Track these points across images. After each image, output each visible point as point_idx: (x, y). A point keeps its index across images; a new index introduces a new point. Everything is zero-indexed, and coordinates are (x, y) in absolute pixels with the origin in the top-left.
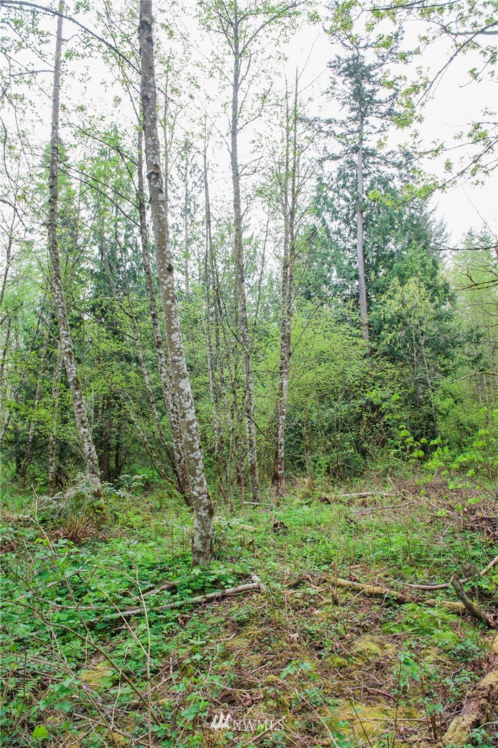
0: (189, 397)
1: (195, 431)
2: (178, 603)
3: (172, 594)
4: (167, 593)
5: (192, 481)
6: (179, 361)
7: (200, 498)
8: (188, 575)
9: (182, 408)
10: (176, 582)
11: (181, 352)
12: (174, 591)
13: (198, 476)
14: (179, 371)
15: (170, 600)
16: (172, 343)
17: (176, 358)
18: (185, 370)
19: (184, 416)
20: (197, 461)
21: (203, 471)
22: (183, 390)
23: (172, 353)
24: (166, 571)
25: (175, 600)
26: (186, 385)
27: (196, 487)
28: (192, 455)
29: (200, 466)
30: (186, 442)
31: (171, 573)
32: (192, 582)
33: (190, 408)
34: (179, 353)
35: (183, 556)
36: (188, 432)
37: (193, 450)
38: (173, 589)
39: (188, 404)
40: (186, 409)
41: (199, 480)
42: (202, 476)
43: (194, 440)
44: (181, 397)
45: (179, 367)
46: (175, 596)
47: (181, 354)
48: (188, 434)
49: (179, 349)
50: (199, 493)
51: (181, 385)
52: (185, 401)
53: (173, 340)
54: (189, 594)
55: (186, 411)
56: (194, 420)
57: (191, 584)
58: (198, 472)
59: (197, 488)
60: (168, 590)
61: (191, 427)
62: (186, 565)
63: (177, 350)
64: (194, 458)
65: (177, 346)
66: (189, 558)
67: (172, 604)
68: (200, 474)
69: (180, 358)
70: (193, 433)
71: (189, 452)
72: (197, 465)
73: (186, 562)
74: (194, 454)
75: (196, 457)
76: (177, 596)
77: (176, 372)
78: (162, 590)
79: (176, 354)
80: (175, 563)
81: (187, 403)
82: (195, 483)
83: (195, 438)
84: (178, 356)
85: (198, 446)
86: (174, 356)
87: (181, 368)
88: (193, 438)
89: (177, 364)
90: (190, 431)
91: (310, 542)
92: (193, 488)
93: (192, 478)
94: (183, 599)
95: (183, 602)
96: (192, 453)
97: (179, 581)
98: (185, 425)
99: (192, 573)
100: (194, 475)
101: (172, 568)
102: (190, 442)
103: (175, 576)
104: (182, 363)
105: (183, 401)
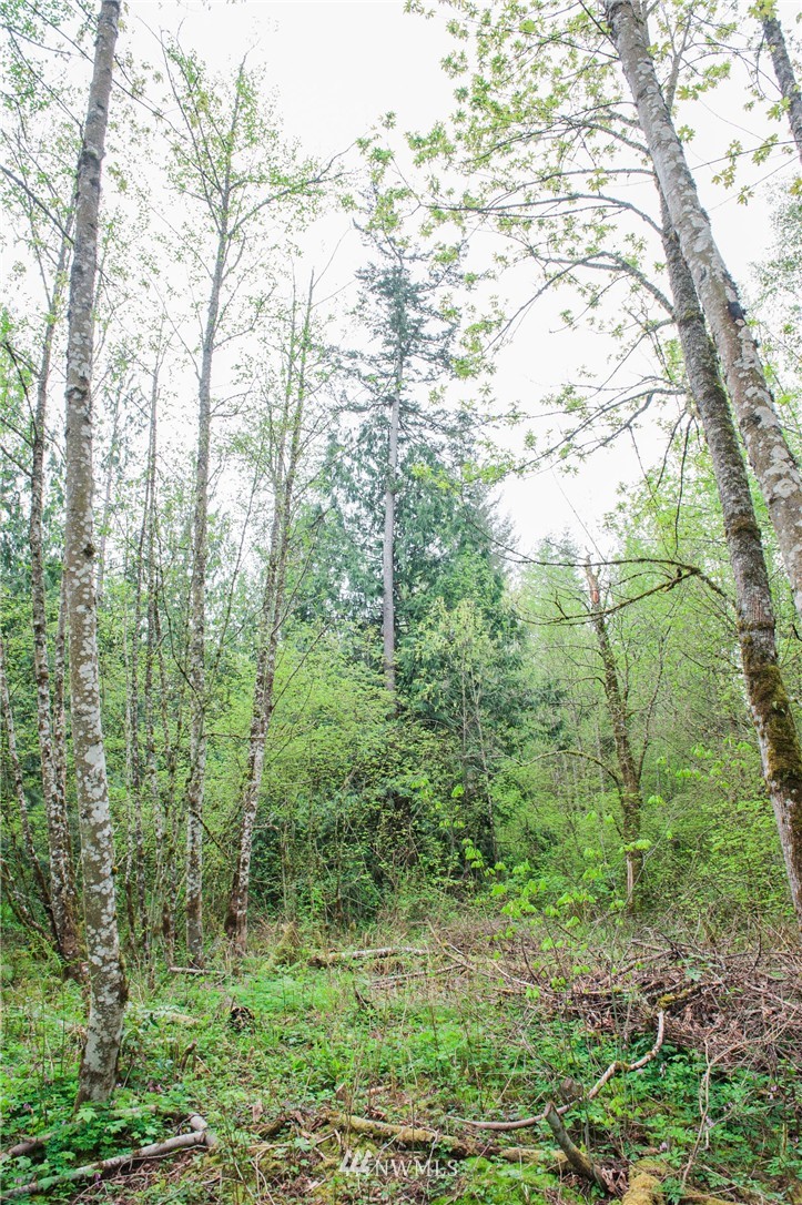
0: (100, 780)
1: (106, 843)
2: (45, 1182)
3: (34, 1163)
4: (24, 1162)
5: (93, 936)
6: (88, 713)
7: (105, 969)
8: (69, 1120)
9: (86, 800)
10: (45, 1136)
11: (93, 698)
12: (38, 1155)
13: (104, 927)
14: (87, 732)
15: (30, 1176)
16: (80, 681)
17: (84, 707)
18: (98, 731)
19: (88, 814)
20: (104, 898)
21: (115, 918)
22: (90, 767)
23: (78, 699)
24: (24, 1115)
25: (39, 1176)
26: (98, 759)
27: (98, 948)
28: (96, 888)
29: (109, 908)
30: (87, 864)
31: (35, 1120)
32: (75, 1135)
33: (102, 799)
34: (90, 699)
35: (60, 1081)
36: (92, 844)
37: (99, 879)
38: (37, 1153)
39: (98, 793)
40: (93, 801)
41: (105, 934)
42: (111, 927)
43: (103, 860)
44: (86, 778)
45: (88, 724)
46: (40, 1167)
47: (94, 702)
48: (93, 848)
49: (90, 692)
50: (103, 959)
51: (88, 758)
52: (93, 787)
53: (82, 676)
54: (68, 1161)
55: (93, 806)
56: (106, 823)
57: (74, 1141)
58: (105, 919)
59: (101, 951)
60: (27, 1153)
61: (99, 835)
62: (63, 1101)
63: (86, 694)
64: (99, 893)
65: (88, 687)
66: (72, 1086)
67: (34, 1184)
68: (109, 923)
69: (92, 709)
70: (102, 846)
71: (92, 881)
72: (105, 905)
73: (64, 1094)
74: (101, 885)
75: (104, 892)
76: (45, 1166)
77: (81, 733)
78: (15, 1155)
79: (84, 700)
80: (43, 1098)
81: (95, 790)
82: (98, 940)
83: (106, 855)
84: (89, 704)
85: (109, 871)
86: (80, 703)
87: (91, 726)
88: (101, 855)
89: (84, 719)
90: (96, 843)
91: (294, 1045)
92: (93, 949)
93: (93, 931)
94: (55, 1173)
95: (56, 1178)
96: (97, 883)
97: (48, 1136)
98: (88, 831)
99: (78, 1117)
100: (97, 924)
101: (37, 1107)
102: (95, 862)
103: (42, 1124)
104: (93, 717)
105: (89, 785)
